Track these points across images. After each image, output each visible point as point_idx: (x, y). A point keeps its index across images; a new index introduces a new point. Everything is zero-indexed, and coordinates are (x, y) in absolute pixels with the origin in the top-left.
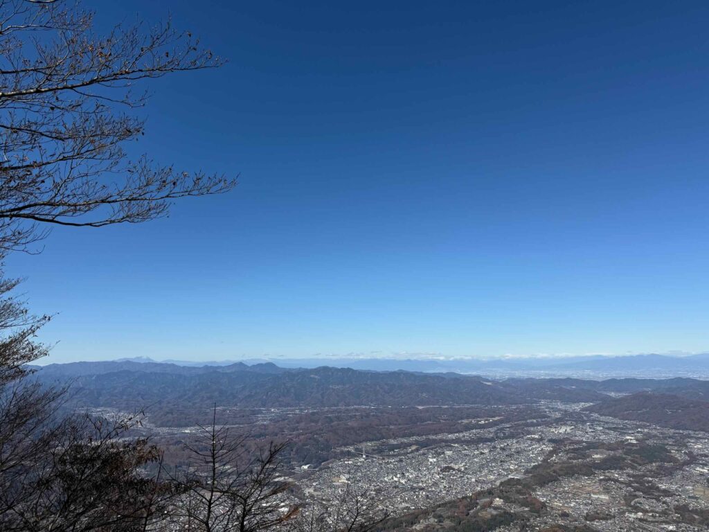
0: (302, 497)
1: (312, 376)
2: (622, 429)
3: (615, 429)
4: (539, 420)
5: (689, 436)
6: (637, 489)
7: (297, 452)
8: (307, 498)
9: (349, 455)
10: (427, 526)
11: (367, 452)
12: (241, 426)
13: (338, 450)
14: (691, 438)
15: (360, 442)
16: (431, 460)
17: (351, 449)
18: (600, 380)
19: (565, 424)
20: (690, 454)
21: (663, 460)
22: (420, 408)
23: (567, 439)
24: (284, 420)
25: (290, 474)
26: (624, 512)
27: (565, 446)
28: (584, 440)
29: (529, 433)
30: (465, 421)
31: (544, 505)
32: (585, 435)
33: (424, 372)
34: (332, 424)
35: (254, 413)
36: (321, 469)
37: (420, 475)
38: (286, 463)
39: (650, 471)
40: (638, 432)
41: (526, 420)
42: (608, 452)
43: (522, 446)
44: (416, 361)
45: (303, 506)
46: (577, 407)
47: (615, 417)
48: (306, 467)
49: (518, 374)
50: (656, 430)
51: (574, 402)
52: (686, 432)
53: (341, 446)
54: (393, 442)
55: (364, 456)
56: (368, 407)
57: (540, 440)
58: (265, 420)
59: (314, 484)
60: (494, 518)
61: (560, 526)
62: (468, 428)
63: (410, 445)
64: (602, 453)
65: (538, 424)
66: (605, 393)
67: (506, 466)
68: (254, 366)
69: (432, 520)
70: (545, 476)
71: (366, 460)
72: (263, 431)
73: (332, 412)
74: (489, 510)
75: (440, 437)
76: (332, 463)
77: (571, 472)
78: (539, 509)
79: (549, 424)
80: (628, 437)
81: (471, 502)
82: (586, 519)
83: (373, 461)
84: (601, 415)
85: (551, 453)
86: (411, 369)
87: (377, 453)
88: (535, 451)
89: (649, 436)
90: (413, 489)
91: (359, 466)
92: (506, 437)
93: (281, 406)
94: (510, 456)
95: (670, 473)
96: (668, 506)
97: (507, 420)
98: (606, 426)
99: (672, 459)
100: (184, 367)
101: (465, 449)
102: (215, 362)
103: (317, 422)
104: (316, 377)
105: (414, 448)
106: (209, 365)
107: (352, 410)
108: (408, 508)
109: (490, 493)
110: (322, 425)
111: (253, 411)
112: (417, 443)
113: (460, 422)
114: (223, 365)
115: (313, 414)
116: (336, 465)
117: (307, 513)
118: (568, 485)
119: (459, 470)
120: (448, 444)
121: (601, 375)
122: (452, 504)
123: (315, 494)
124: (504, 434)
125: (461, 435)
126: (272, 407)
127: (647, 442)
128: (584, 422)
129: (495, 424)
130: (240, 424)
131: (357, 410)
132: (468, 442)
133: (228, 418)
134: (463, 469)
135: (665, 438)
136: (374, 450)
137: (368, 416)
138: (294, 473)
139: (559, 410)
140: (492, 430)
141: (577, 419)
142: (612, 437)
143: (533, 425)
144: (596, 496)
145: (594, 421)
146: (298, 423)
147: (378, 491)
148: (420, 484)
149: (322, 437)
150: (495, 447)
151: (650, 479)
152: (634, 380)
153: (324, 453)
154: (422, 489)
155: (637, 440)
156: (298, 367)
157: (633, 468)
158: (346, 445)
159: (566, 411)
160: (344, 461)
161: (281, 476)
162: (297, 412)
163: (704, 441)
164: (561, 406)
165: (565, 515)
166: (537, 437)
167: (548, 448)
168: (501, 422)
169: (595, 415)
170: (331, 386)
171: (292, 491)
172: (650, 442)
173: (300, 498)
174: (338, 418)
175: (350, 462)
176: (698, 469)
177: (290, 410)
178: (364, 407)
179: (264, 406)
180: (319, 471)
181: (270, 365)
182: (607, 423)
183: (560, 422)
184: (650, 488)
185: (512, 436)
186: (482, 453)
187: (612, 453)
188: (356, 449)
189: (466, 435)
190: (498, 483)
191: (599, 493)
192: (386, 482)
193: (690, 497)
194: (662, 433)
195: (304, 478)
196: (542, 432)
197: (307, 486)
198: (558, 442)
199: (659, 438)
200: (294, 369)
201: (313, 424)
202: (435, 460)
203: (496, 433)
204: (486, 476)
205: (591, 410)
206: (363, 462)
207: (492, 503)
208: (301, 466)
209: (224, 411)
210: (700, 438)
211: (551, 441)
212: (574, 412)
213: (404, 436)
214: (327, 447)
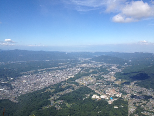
0: (11, 87)
3: (96, 64)
4: (78, 63)
6: (99, 78)
8: (13, 87)
9: (25, 74)
10: (48, 91)
11: (31, 73)
13: (22, 73)
14: (112, 66)
15: (29, 71)
19: (84, 64)
20: (111, 69)
21: (105, 71)
22: (47, 61)
23: (85, 67)
25: (7, 81)
26: (96, 83)
27: (84, 69)
29: (75, 66)
31: (78, 83)
32: (89, 66)
36: (17, 79)
37: (47, 78)
40: (101, 65)
41: (75, 63)
43: (74, 69)
45: (12, 89)
47: (96, 61)
50: (105, 64)
51: (87, 58)
54: (39, 70)
57: (78, 68)
59: (15, 83)
60: (66, 87)
62: (60, 65)
64: (92, 70)
66: (94, 56)
67: (69, 74)
69: (50, 89)
70: (79, 76)
71: (31, 75)
74: (64, 85)
75: (52, 68)
76: (20, 77)
79: (80, 64)
80: (98, 66)
81: (60, 84)
82: (87, 86)
83: (33, 76)
84: (93, 61)
85: (80, 71)
87: (34, 74)
90: (44, 82)
91: (29, 77)
95: (106, 74)
96: (105, 81)
99: (108, 71)
101: (59, 71)
105: (45, 71)
107: (26, 62)
109: (65, 81)
113: (58, 64)
115: (14, 63)
116: (22, 77)
119: (57, 76)
120: (54, 70)
122: (56, 85)
123: (15, 86)
124: (69, 67)
125: (58, 67)
127: (102, 67)
128: (89, 63)
129: (67, 64)
131: (28, 62)
132: (60, 69)
139: (83, 60)
140: (66, 66)
142: (95, 66)
144: (90, 80)
145: (91, 62)
150: (67, 70)
151: (102, 75)
154: (47, 82)
155: (100, 67)
157: (99, 73)
158: (24, 72)
159: (85, 60)
160: (24, 76)
161: (4, 82)
162: (8, 63)
163: (114, 66)
165: (82, 85)
168: (69, 64)
171: (8, 85)
174: (22, 64)
175: (26, 76)
178: (30, 61)
182: (94, 63)
184: (102, 77)
185: (71, 67)
186: (63, 72)
187: (94, 70)
188: (28, 73)
189: (60, 67)
190: (67, 79)
192: (37, 81)
195: (11, 81)
196: (79, 66)
197: (13, 84)
198: (82, 68)
199: (105, 66)
202: (51, 74)
204: (64, 77)
211: (80, 68)
212: (87, 60)
213: (42, 68)
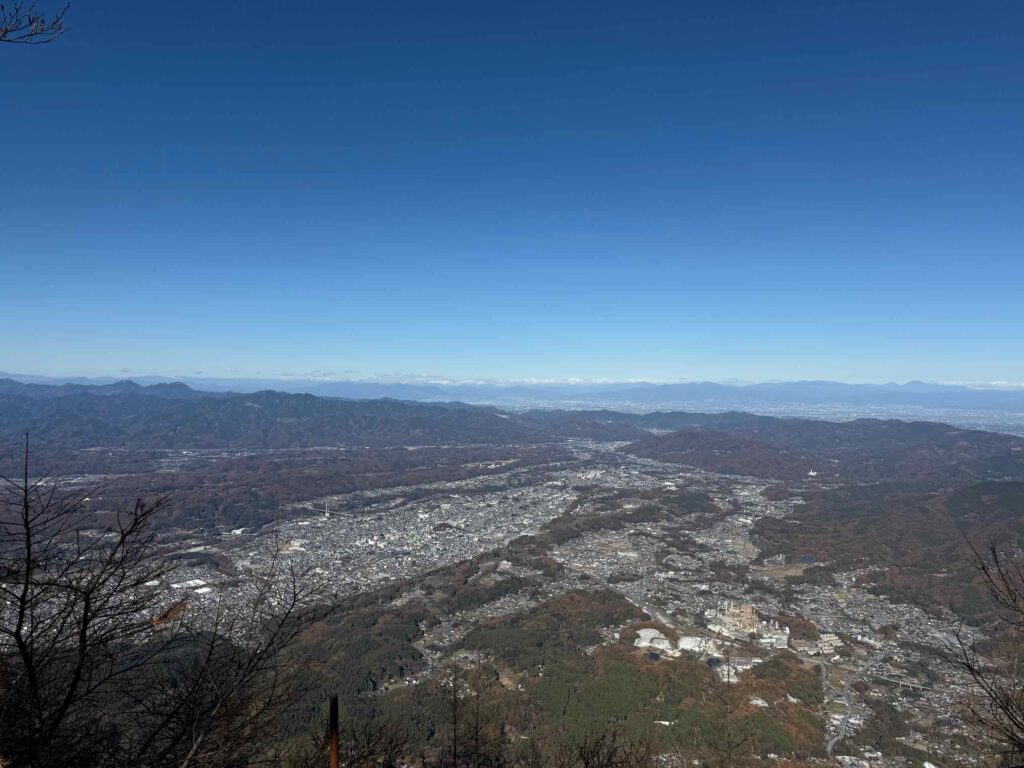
0: (233, 572)
1: (249, 404)
2: (661, 473)
3: (652, 474)
4: (564, 463)
5: (736, 482)
6: (671, 544)
7: (224, 511)
8: (241, 573)
9: (306, 513)
10: (411, 601)
11: (331, 509)
12: (134, 475)
13: (289, 507)
14: (738, 483)
15: (322, 496)
16: (421, 516)
17: (309, 505)
18: (642, 414)
19: (595, 468)
20: (735, 503)
21: (704, 510)
22: (411, 448)
23: (596, 486)
24: (203, 467)
25: (213, 543)
26: (653, 572)
27: (593, 494)
28: (616, 486)
29: (550, 479)
30: (470, 465)
31: (560, 567)
32: (616, 481)
33: (419, 401)
34: (280, 472)
35: (154, 456)
36: (261, 534)
37: (405, 536)
38: (207, 526)
39: (688, 523)
40: (680, 477)
41: (548, 463)
42: (641, 502)
43: (541, 496)
44: (407, 385)
45: (235, 584)
46: (612, 447)
47: (655, 458)
48: (238, 532)
49: (544, 404)
50: (700, 474)
51: (609, 441)
52: (733, 477)
53: (293, 502)
54: (369, 494)
55: (327, 515)
56: (335, 449)
57: (562, 488)
58: (173, 467)
59: (251, 554)
60: (498, 585)
61: (578, 592)
62: (473, 474)
63: (394, 498)
64: (635, 503)
65: (562, 468)
66: (646, 429)
67: (518, 521)
68: (151, 386)
69: (419, 593)
70: (565, 531)
71: (329, 519)
72: (169, 483)
73: (279, 456)
74: (493, 576)
75: (435, 486)
76: (278, 524)
77: (596, 525)
78: (555, 572)
79: (575, 468)
80: (667, 483)
81: (470, 567)
82: (609, 581)
83: (340, 521)
84: (639, 457)
85: (575, 504)
86: (401, 397)
87: (346, 510)
88: (555, 501)
89: (691, 482)
90: (395, 554)
91: (318, 528)
92: (521, 485)
93: (197, 446)
94: (524, 508)
95: (708, 525)
96: (704, 563)
97: (524, 463)
98: (643, 470)
99: (714, 509)
100: (30, 386)
101: (468, 501)
102: (84, 379)
103: (256, 469)
104: (255, 406)
105: (399, 501)
106: (75, 383)
107: (311, 452)
108: (386, 579)
109: (496, 554)
110: (265, 473)
111: (153, 454)
112: (403, 495)
113: (463, 466)
114: (99, 384)
115: (250, 458)
116: (285, 527)
117: (240, 594)
118: (591, 541)
119: (458, 528)
120: (445, 495)
121: (643, 408)
122: (447, 571)
123: (253, 567)
124: (519, 480)
125: (464, 483)
126: (183, 448)
127: (689, 489)
128: (617, 466)
129: (508, 468)
130: (131, 472)
131: (318, 453)
132: (472, 492)
133: (111, 463)
134: (463, 526)
135: (708, 484)
136: (341, 506)
137: (335, 460)
138: (220, 541)
139: (589, 450)
140: (505, 476)
141: (609, 461)
142: (648, 483)
143: (556, 469)
144: (623, 554)
145: (629, 463)
146: (226, 470)
147: (346, 560)
148: (405, 548)
149: (264, 490)
150: (506, 498)
151: (687, 532)
152: (682, 414)
153: (267, 511)
154: (407, 554)
155: (677, 486)
156: (226, 390)
157: (669, 519)
158: (299, 501)
159: (597, 452)
160: (297, 522)
161: (199, 545)
162: (225, 455)
163: (751, 487)
164: (592, 445)
165: (584, 578)
166: (559, 483)
167: (572, 497)
168: (517, 465)
169: (632, 457)
170: (278, 420)
171: (217, 565)
172: (693, 489)
173: (229, 574)
174: (289, 464)
175: (305, 523)
176: (741, 519)
177: (213, 453)
178: (329, 448)
179: (170, 447)
180: (258, 536)
181: (179, 386)
182: (645, 466)
183: (589, 465)
184: (685, 542)
185: (529, 483)
186: (489, 506)
187: (646, 502)
188: (315, 506)
189: (471, 483)
190: (506, 542)
191: (627, 550)
192: (358, 547)
193: (728, 552)
194: (706, 479)
195: (236, 546)
196: (566, 478)
197: (241, 557)
198: (584, 490)
199: (703, 484)
200: (218, 394)
201: (250, 472)
202: (426, 516)
203: (509, 479)
204: (492, 533)
205: (627, 450)
206: (326, 522)
207: (497, 566)
208: (230, 531)
209: (103, 453)
210: (748, 484)
211: (576, 488)
212: (608, 453)
213: (386, 486)
214: (272, 504)
